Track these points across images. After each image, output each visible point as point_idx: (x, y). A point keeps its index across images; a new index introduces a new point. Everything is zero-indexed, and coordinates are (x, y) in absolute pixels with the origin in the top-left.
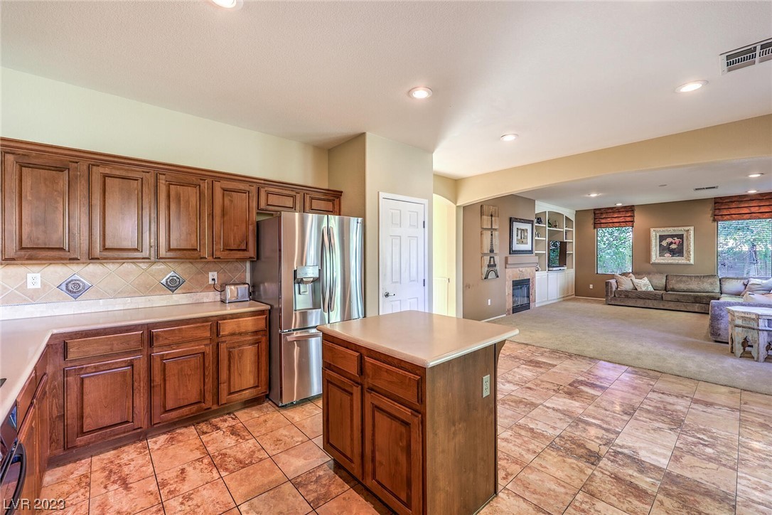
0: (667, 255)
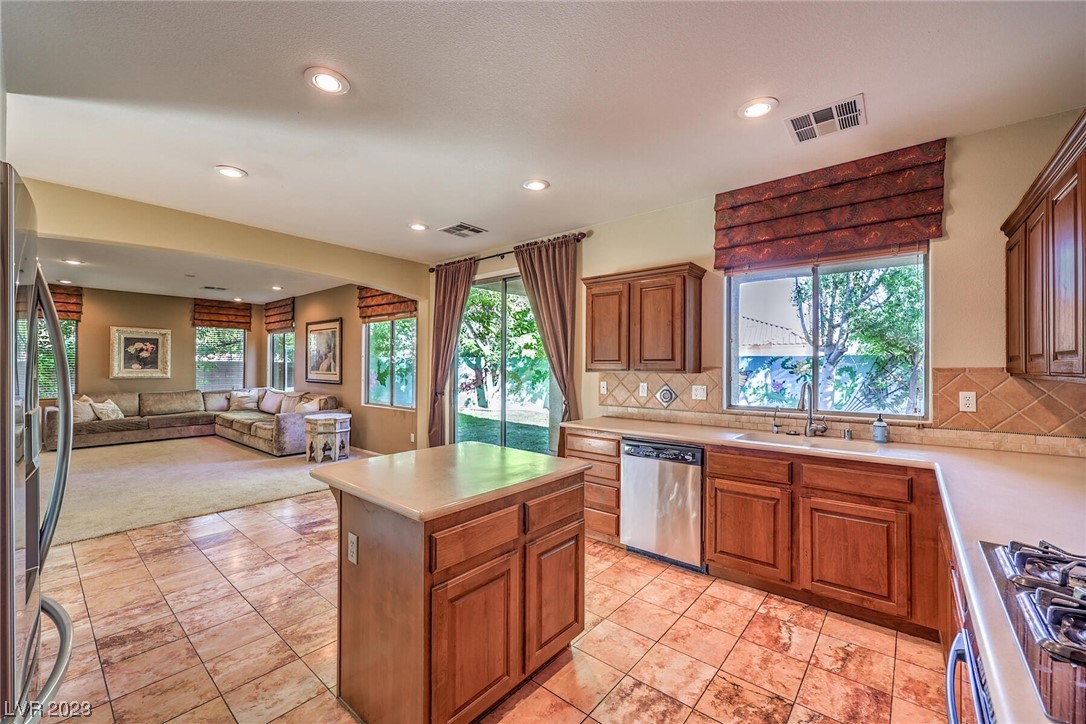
0: (136, 366)
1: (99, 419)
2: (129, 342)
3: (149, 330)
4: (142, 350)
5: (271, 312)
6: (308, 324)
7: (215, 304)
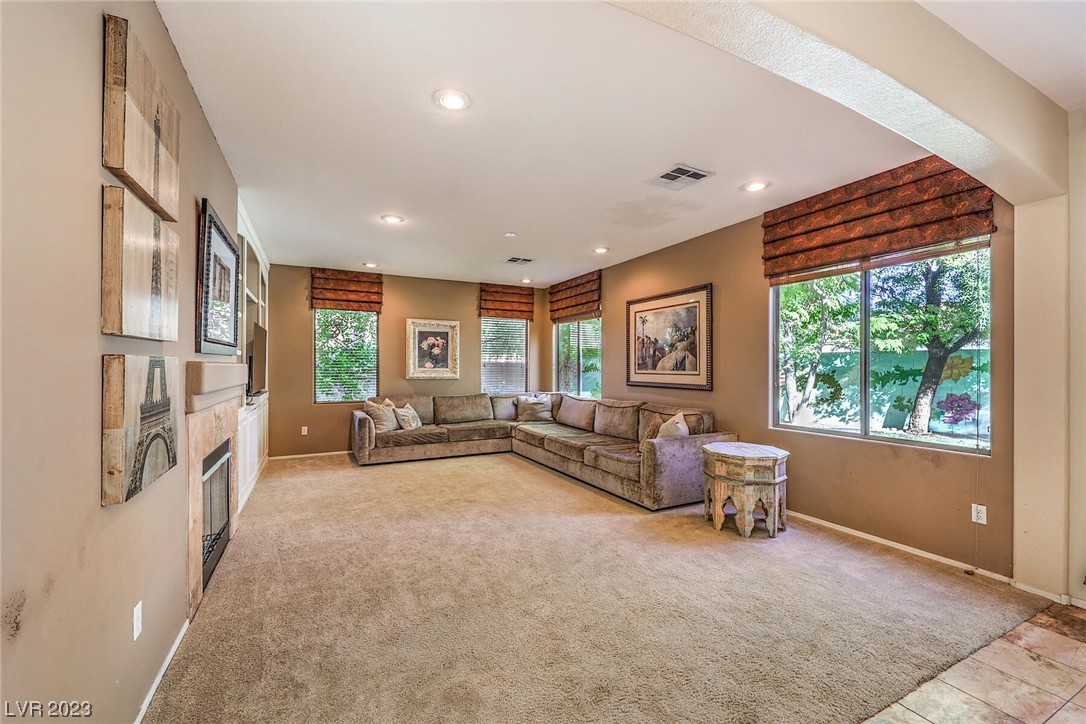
0: (429, 364)
1: (401, 428)
2: (423, 336)
3: (440, 322)
4: (433, 346)
5: (560, 296)
6: (630, 303)
7: (500, 289)
